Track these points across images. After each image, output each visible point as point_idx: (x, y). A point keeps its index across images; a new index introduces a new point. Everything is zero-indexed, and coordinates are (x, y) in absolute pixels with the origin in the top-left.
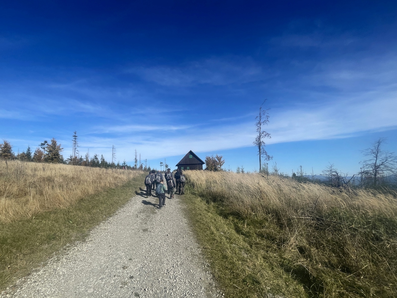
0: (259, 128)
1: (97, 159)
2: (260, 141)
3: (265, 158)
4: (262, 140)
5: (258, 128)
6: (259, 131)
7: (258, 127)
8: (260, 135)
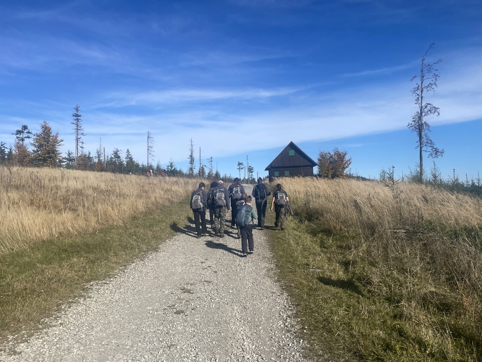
0: (420, 98)
1: (119, 157)
2: (421, 122)
3: (429, 153)
4: (425, 119)
5: (418, 98)
6: (420, 103)
7: (418, 96)
8: (421, 111)
